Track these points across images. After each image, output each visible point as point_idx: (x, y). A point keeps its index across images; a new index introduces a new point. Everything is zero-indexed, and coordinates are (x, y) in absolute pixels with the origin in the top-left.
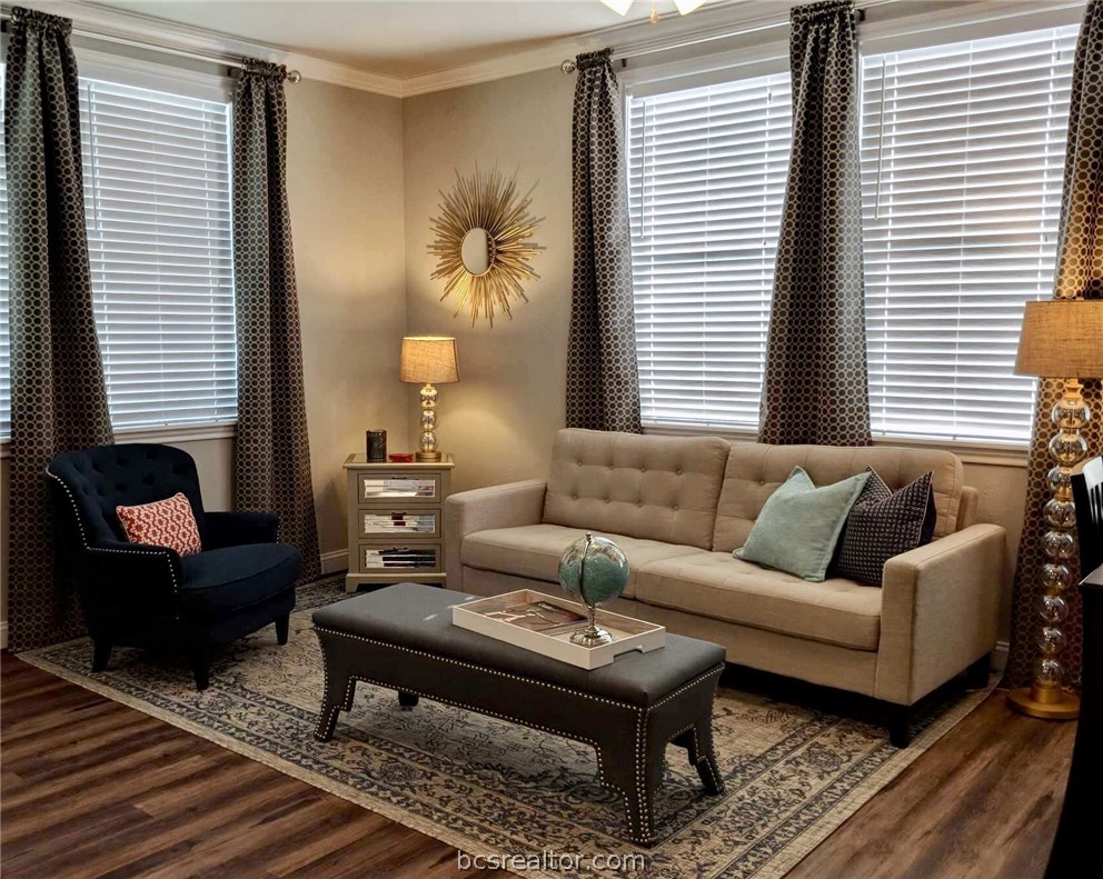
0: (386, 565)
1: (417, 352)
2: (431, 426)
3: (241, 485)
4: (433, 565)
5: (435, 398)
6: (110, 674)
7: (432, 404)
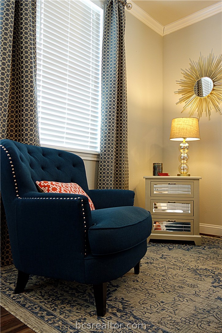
0: (167, 229)
1: (181, 123)
2: (185, 161)
3: (100, 184)
4: (189, 231)
5: (187, 148)
6: (28, 295)
7: (186, 151)
